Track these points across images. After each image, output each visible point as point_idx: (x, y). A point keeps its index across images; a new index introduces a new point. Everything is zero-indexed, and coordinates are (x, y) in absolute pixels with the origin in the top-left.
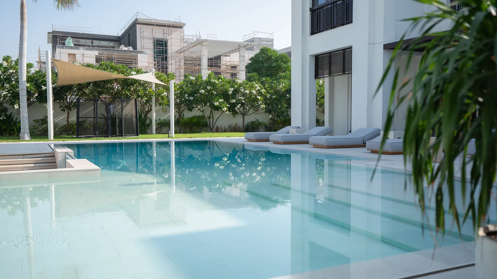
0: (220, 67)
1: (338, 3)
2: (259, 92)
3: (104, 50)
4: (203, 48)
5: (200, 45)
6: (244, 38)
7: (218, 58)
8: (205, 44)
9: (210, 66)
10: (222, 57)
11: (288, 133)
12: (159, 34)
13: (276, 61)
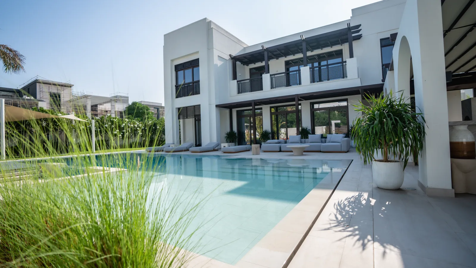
0: (97, 111)
1: (190, 84)
2: (138, 126)
3: (10, 98)
4: (88, 101)
5: (86, 98)
6: (111, 95)
7: (96, 106)
8: (89, 97)
9: (92, 110)
10: (98, 105)
11: (169, 147)
12: (54, 90)
13: (142, 109)
